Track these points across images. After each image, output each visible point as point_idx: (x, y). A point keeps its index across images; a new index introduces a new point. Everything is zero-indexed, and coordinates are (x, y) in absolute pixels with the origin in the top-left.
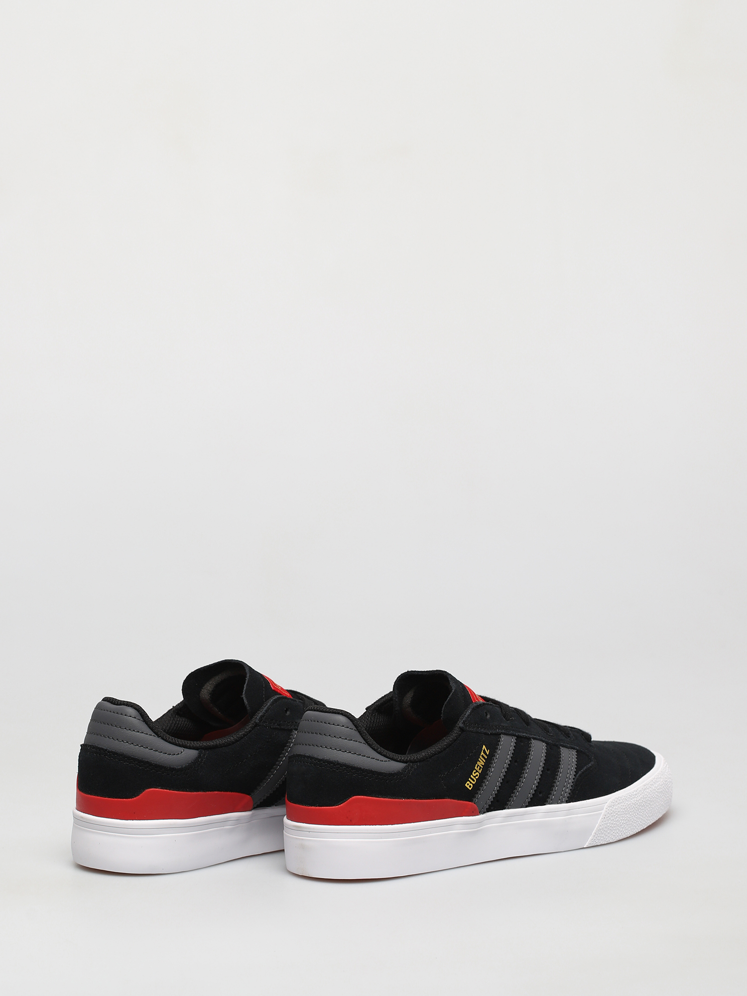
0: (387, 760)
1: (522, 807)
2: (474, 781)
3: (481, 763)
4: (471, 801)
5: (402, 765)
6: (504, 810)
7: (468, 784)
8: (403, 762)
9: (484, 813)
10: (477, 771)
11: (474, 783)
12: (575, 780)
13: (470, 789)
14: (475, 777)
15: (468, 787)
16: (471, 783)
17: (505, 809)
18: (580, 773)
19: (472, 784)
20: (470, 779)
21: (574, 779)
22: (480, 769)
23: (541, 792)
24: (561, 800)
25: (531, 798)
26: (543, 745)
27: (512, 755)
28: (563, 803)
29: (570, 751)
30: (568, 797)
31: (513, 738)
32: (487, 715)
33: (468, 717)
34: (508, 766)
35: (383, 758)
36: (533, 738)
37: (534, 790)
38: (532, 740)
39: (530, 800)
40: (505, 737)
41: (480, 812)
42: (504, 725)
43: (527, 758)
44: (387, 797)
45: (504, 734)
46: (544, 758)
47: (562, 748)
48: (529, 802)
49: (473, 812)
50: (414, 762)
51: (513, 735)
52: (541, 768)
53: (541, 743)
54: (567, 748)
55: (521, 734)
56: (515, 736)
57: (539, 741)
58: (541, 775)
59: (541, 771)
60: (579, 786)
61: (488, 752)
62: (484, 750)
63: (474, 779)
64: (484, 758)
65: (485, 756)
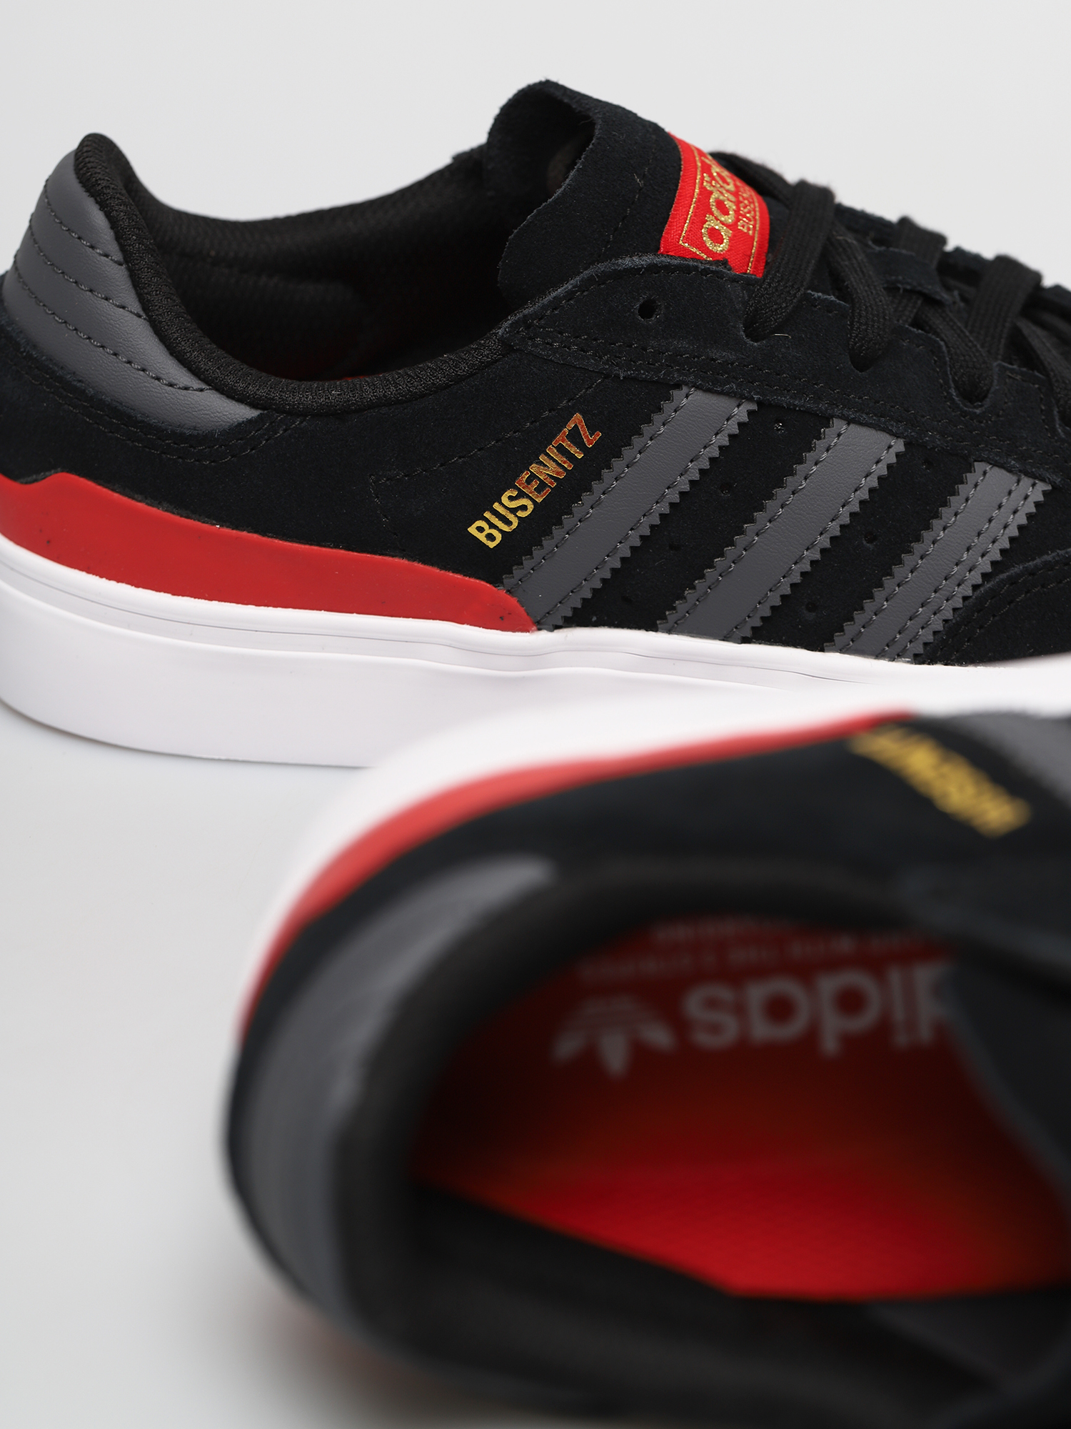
0: (196, 384)
1: (726, 638)
2: (508, 523)
3: (549, 467)
4: (495, 580)
5: (243, 413)
6: (652, 634)
7: (480, 529)
8: (253, 405)
9: (557, 627)
10: (521, 495)
11: (506, 528)
12: (978, 593)
13: (492, 545)
14: (514, 511)
15: (481, 537)
16: (492, 526)
17: (656, 630)
18: (1017, 569)
19: (501, 531)
20: (487, 515)
21: (975, 587)
22: (539, 490)
23: (812, 607)
24: (897, 648)
25: (763, 619)
26: (890, 447)
27: (706, 465)
28: (899, 655)
29: (1018, 482)
30: (926, 644)
31: (738, 406)
32: (647, 310)
33: (555, 304)
34: (676, 499)
35: (183, 377)
36: (842, 417)
37: (782, 596)
38: (839, 425)
39: (758, 623)
40: (698, 397)
41: (540, 625)
42: (720, 355)
43: (781, 484)
44: (160, 503)
45: (698, 388)
46: (863, 494)
47: (988, 468)
48: (753, 628)
49: (501, 618)
50: (293, 413)
51: (740, 398)
52: (834, 528)
53: (884, 438)
54: (1010, 471)
55: (785, 400)
56: (750, 399)
57: (874, 432)
58: (823, 551)
59: (832, 538)
60: (994, 616)
61: (590, 439)
62: (576, 426)
63: (511, 517)
64: (571, 457)
65: (573, 450)
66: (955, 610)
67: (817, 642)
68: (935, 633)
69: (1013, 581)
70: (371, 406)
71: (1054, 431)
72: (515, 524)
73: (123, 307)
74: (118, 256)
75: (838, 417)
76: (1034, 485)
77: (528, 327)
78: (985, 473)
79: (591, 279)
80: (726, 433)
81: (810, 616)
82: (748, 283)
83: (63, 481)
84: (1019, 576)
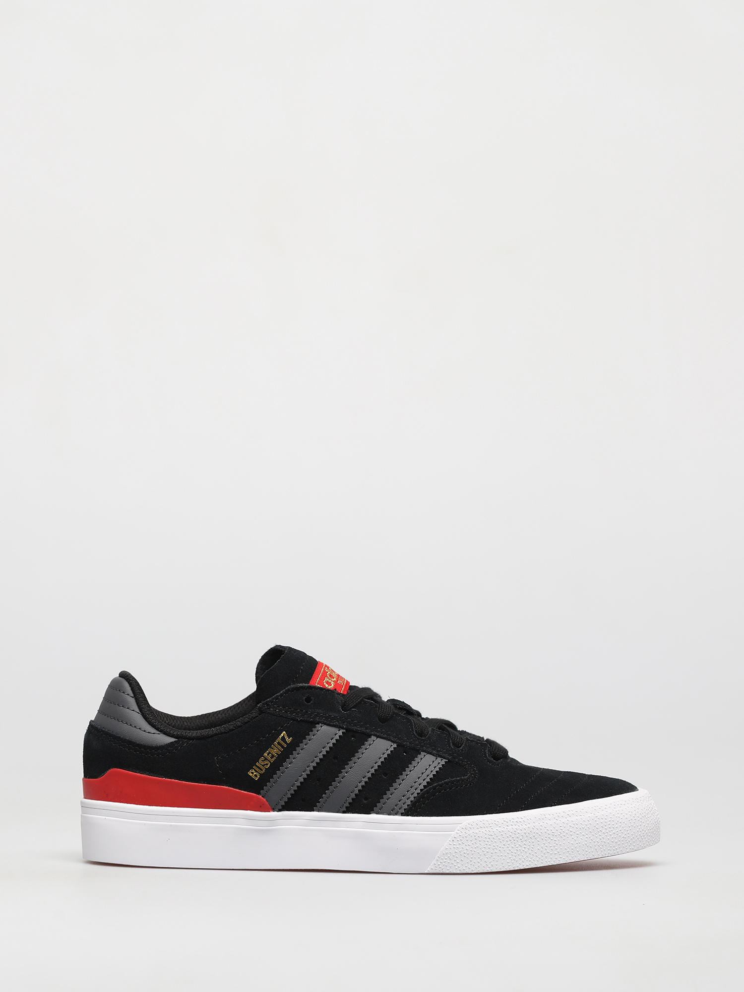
0: (155, 731)
1: (338, 812)
2: (262, 770)
3: (275, 750)
4: (258, 793)
5: (173, 740)
7: (252, 773)
9: (279, 810)
10: (266, 760)
11: (261, 772)
12: (422, 792)
13: (257, 779)
14: (263, 765)
15: (253, 776)
17: (313, 811)
18: (436, 784)
19: (259, 773)
20: (254, 767)
21: (421, 790)
22: (272, 758)
23: (366, 799)
24: (395, 811)
25: (349, 803)
26: (392, 746)
27: (328, 749)
28: (396, 814)
29: (436, 759)
30: (405, 809)
31: (339, 731)
32: (308, 700)
33: (277, 698)
34: (318, 761)
35: (153, 730)
36: (375, 735)
37: (355, 794)
38: (373, 738)
39: (348, 805)
40: (325, 727)
41: (274, 810)
42: (333, 715)
43: (354, 756)
44: (145, 773)
45: (325, 724)
46: (382, 759)
47: (426, 754)
48: (346, 807)
49: (261, 807)
50: (189, 739)
51: (340, 728)
52: (373, 771)
53: (390, 743)
54: (433, 755)
55: (355, 728)
56: (343, 728)
57: (385, 740)
58: (369, 778)
59: (372, 774)
60: (428, 800)
61: (289, 740)
62: (284, 736)
63: (262, 767)
64: (282, 747)
65: (283, 744)
66: (414, 797)
67: (367, 811)
68: (408, 805)
69: (434, 788)
70: (216, 734)
71: (450, 746)
72: (264, 771)
73: (133, 710)
74: (133, 695)
75: (374, 735)
76: (442, 760)
77: (268, 705)
78: (425, 755)
79: (289, 689)
80: (335, 739)
81: (365, 802)
82: (343, 695)
83: (115, 771)
84: (436, 786)
